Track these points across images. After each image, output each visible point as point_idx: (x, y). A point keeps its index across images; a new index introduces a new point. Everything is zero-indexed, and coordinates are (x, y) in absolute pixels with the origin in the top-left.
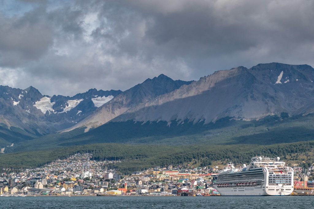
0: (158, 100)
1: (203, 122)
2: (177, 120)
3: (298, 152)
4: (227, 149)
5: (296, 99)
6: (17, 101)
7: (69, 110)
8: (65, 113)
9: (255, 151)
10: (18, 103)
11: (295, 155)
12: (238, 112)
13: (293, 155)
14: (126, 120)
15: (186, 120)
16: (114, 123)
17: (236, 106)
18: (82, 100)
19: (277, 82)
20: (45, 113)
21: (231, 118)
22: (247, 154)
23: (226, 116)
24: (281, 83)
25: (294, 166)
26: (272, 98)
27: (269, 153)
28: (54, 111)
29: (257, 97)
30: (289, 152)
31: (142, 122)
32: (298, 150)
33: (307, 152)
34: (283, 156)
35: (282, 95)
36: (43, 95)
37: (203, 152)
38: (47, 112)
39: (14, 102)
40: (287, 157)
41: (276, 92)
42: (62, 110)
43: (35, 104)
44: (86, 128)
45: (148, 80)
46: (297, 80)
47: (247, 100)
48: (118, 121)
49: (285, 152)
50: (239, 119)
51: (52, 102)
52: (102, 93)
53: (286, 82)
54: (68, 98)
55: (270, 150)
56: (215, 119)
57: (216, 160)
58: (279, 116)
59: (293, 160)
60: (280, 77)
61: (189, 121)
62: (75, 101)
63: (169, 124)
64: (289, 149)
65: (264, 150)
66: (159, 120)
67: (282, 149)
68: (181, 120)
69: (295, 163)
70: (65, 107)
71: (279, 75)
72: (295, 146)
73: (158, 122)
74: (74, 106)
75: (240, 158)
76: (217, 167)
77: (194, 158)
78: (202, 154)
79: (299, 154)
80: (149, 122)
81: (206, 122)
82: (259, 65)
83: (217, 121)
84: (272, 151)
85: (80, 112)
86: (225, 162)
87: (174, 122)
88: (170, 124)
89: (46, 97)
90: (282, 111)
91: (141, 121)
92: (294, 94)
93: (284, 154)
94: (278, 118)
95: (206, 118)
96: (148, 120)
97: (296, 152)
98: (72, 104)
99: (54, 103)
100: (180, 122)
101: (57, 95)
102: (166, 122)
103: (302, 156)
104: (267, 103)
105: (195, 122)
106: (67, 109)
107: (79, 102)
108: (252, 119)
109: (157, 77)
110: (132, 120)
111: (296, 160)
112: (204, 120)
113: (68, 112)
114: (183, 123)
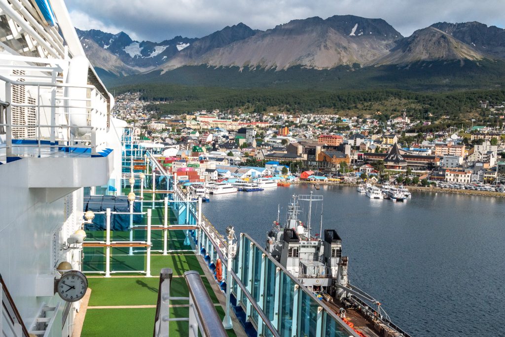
0: (233, 46)
1: (275, 69)
2: (249, 66)
3: (372, 100)
4: (289, 94)
5: (369, 51)
6: (107, 45)
7: (156, 55)
8: (152, 57)
9: (320, 98)
10: (108, 46)
11: (368, 104)
12: (310, 61)
13: (366, 104)
14: (200, 64)
15: (258, 67)
16: (188, 66)
17: (309, 54)
18: (168, 46)
19: (351, 34)
20: (133, 57)
21: (303, 66)
22: (311, 100)
23: (298, 64)
24: (354, 35)
25: (367, 117)
26: (345, 48)
27: (336, 100)
28: (141, 55)
29: (330, 47)
30: (361, 101)
31: (215, 67)
32: (372, 98)
33: (383, 102)
34: (354, 105)
35: (355, 46)
36: (133, 40)
37: (260, 96)
38: (135, 56)
39: (105, 45)
40: (359, 106)
41: (349, 43)
42: (149, 55)
43: (124, 48)
44: (163, 70)
45: (228, 28)
46: (371, 33)
47: (320, 49)
48: (192, 65)
49: (357, 100)
50: (311, 68)
51: (140, 47)
52: (186, 40)
53: (359, 35)
54: (156, 44)
55: (338, 97)
56: (287, 66)
57: (272, 106)
58: (351, 66)
59: (366, 110)
60: (354, 30)
61: (262, 67)
62: (162, 47)
63: (241, 69)
64: (362, 98)
65: (331, 97)
66: (232, 65)
67: (353, 97)
68: (253, 66)
69: (368, 114)
70: (152, 52)
71: (353, 27)
72: (368, 94)
73: (230, 67)
74: (160, 52)
75: (301, 104)
76: (272, 114)
77: (248, 102)
78: (258, 98)
79: (373, 103)
80: (221, 66)
81: (278, 69)
82: (335, 16)
83: (288, 69)
84: (340, 98)
85: (165, 57)
86: (282, 109)
87: (246, 68)
88: (243, 70)
89: (135, 43)
90: (354, 62)
91: (214, 65)
92: (367, 46)
93: (355, 102)
94: (350, 68)
95: (278, 65)
96: (221, 65)
97: (370, 100)
98: (159, 50)
99: (142, 48)
100: (252, 68)
101: (145, 41)
102: (238, 68)
103: (376, 105)
104: (339, 53)
105: (267, 68)
106: (154, 54)
107: (165, 48)
108: (323, 67)
109: (236, 25)
110: (206, 64)
111: (369, 110)
112: (276, 67)
113: (154, 57)
114: (255, 69)
